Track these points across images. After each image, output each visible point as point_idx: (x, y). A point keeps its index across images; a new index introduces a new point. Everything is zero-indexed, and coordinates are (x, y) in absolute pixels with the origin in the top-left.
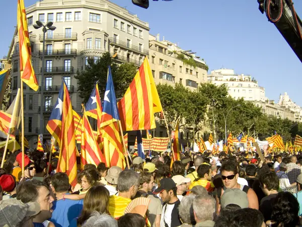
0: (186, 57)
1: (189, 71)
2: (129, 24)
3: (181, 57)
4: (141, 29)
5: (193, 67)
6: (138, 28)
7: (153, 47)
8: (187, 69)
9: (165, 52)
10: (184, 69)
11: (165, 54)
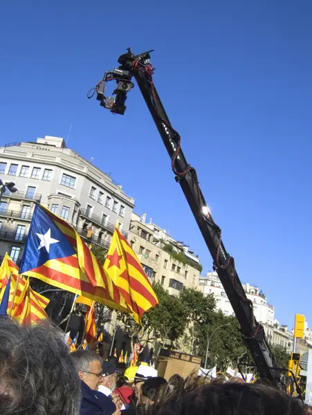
0: (175, 249)
1: (176, 268)
2: (110, 196)
3: (168, 249)
4: (124, 205)
5: (182, 264)
6: (120, 203)
7: (135, 229)
8: (174, 265)
9: (149, 238)
10: (169, 265)
11: (149, 241)
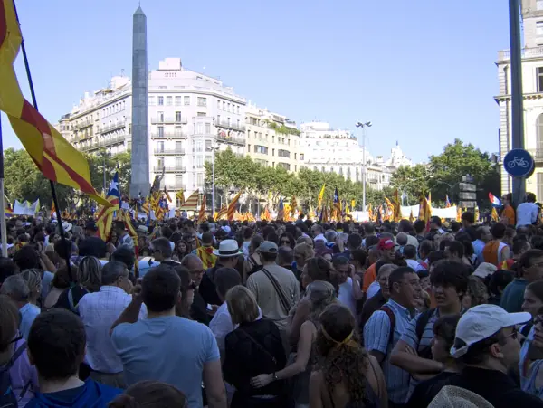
0: (278, 124)
1: (281, 139)
2: (229, 103)
3: (273, 127)
4: (239, 105)
5: (285, 135)
6: (236, 105)
7: (248, 119)
10: (276, 139)
11: (259, 125)
